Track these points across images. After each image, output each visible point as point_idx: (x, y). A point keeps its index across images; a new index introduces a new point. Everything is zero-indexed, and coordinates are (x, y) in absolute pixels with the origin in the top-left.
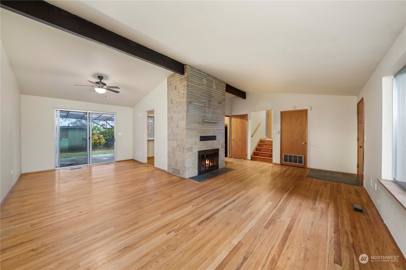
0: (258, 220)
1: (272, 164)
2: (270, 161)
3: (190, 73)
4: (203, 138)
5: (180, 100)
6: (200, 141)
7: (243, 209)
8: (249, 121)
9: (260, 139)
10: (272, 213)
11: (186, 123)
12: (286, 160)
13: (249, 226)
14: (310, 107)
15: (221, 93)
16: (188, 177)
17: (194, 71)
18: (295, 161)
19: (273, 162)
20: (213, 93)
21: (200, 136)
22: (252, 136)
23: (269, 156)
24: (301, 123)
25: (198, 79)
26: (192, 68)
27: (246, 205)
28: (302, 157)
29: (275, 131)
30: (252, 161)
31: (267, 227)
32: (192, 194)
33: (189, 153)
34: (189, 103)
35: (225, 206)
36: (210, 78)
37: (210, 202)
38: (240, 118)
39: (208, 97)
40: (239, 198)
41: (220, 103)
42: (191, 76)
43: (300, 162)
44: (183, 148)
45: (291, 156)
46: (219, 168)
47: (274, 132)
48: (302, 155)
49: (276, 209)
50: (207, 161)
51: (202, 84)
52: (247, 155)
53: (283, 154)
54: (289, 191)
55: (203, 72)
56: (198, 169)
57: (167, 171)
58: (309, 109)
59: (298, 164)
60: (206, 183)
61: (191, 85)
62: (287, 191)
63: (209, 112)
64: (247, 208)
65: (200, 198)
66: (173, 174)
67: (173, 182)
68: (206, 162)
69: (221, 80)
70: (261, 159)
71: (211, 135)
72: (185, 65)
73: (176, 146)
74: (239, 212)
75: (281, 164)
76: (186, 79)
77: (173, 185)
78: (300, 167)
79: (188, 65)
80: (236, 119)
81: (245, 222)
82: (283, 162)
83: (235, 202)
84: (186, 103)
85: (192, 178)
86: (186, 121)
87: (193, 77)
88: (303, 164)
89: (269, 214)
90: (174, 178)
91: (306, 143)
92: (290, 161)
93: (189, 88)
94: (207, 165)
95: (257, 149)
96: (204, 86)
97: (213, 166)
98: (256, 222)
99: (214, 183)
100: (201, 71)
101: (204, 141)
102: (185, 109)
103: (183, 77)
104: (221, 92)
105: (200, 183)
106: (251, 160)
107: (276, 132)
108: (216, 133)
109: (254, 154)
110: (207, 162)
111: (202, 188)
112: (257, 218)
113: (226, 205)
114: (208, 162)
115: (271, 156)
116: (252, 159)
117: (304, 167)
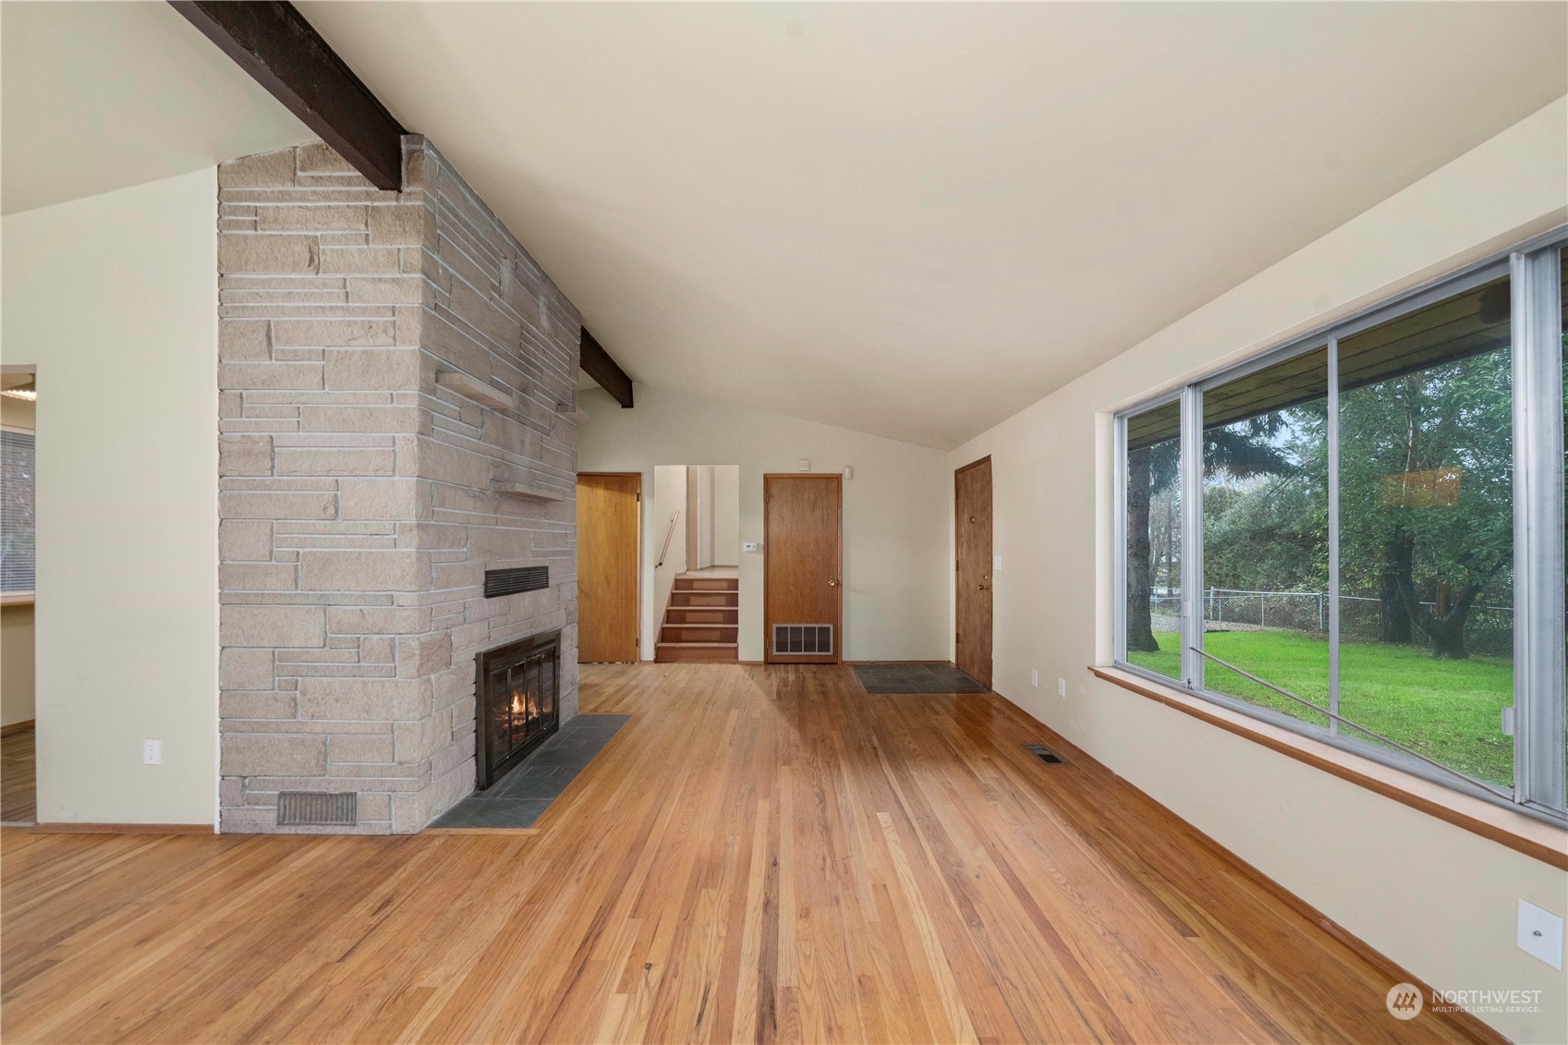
0: (922, 903)
1: (738, 667)
2: (732, 656)
3: (442, 201)
4: (501, 584)
5: (361, 341)
6: (487, 596)
7: (839, 883)
8: (647, 501)
9: (677, 575)
10: (927, 853)
11: (421, 494)
12: (781, 647)
13: (930, 944)
14: (849, 467)
15: (564, 360)
16: (429, 823)
17: (464, 196)
18: (810, 647)
19: (741, 658)
20: (536, 347)
21: (487, 573)
22: (660, 564)
23: (718, 638)
24: (826, 518)
25: (479, 251)
26: (452, 173)
27: (828, 860)
28: (829, 628)
29: (745, 545)
30: (663, 665)
31: (974, 921)
32: (553, 919)
33: (433, 677)
34: (436, 375)
35: (769, 906)
36: (526, 266)
37: (687, 918)
38: (606, 488)
39: (519, 366)
40: (777, 842)
41: (561, 406)
42: (445, 218)
43: (824, 647)
44: (392, 647)
45: (796, 631)
46: (562, 724)
47: (745, 549)
48: (828, 623)
49: (920, 834)
50: (516, 698)
51: (493, 287)
52: (637, 643)
53: (775, 626)
54: (880, 753)
55: (500, 223)
56: (476, 755)
57: (211, 827)
58: (847, 474)
59: (817, 653)
60: (562, 821)
61: (445, 270)
62: (877, 756)
63: (522, 442)
64: (846, 873)
65: (613, 917)
66: (285, 830)
67: (340, 886)
68: (511, 708)
69: (565, 297)
70: (695, 652)
71: (530, 562)
72: (405, 133)
73: (317, 641)
74: (842, 901)
75: (769, 662)
76: (422, 222)
77: (361, 911)
78: (825, 664)
79: (430, 145)
80: (590, 489)
81: (901, 938)
82: (775, 653)
83: (782, 863)
84: (417, 372)
85: (453, 817)
86: (415, 479)
87: (453, 225)
88: (831, 653)
89: (927, 864)
90: (313, 855)
91: (838, 584)
92: (796, 647)
93: (435, 286)
94: (518, 719)
95: (669, 616)
96: (503, 299)
97: (543, 718)
98: (928, 917)
99: (607, 807)
100: (492, 215)
101: (501, 598)
102: (413, 404)
103: (387, 201)
104: (566, 353)
105: (533, 831)
106: (656, 661)
107: (748, 546)
108: (545, 554)
109: (665, 635)
110: (516, 707)
111: (571, 860)
112: (914, 896)
113: (763, 896)
114: (520, 702)
115: (732, 636)
116: (661, 657)
117: (834, 662)
